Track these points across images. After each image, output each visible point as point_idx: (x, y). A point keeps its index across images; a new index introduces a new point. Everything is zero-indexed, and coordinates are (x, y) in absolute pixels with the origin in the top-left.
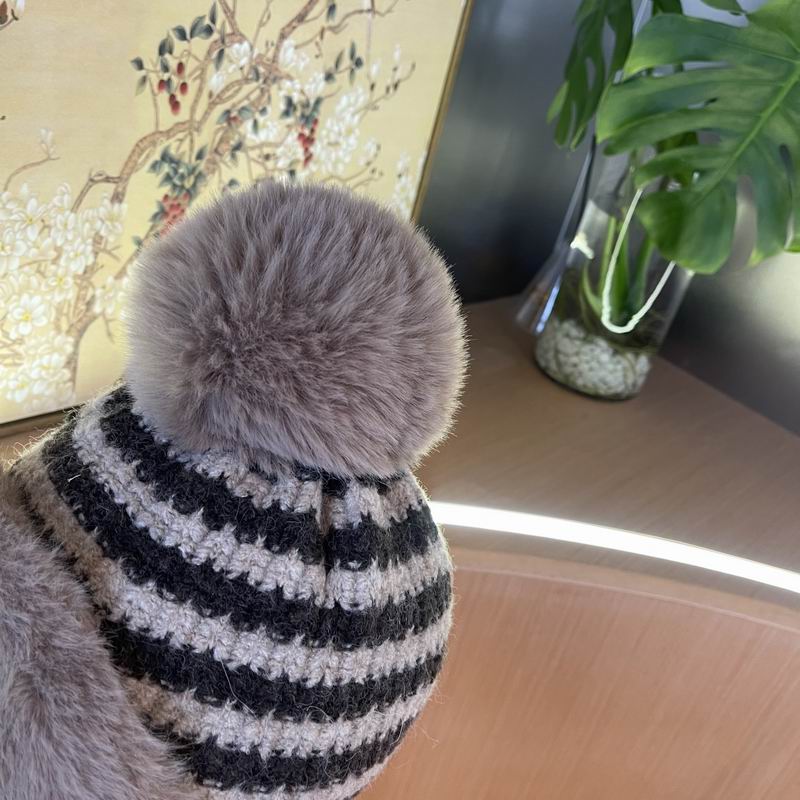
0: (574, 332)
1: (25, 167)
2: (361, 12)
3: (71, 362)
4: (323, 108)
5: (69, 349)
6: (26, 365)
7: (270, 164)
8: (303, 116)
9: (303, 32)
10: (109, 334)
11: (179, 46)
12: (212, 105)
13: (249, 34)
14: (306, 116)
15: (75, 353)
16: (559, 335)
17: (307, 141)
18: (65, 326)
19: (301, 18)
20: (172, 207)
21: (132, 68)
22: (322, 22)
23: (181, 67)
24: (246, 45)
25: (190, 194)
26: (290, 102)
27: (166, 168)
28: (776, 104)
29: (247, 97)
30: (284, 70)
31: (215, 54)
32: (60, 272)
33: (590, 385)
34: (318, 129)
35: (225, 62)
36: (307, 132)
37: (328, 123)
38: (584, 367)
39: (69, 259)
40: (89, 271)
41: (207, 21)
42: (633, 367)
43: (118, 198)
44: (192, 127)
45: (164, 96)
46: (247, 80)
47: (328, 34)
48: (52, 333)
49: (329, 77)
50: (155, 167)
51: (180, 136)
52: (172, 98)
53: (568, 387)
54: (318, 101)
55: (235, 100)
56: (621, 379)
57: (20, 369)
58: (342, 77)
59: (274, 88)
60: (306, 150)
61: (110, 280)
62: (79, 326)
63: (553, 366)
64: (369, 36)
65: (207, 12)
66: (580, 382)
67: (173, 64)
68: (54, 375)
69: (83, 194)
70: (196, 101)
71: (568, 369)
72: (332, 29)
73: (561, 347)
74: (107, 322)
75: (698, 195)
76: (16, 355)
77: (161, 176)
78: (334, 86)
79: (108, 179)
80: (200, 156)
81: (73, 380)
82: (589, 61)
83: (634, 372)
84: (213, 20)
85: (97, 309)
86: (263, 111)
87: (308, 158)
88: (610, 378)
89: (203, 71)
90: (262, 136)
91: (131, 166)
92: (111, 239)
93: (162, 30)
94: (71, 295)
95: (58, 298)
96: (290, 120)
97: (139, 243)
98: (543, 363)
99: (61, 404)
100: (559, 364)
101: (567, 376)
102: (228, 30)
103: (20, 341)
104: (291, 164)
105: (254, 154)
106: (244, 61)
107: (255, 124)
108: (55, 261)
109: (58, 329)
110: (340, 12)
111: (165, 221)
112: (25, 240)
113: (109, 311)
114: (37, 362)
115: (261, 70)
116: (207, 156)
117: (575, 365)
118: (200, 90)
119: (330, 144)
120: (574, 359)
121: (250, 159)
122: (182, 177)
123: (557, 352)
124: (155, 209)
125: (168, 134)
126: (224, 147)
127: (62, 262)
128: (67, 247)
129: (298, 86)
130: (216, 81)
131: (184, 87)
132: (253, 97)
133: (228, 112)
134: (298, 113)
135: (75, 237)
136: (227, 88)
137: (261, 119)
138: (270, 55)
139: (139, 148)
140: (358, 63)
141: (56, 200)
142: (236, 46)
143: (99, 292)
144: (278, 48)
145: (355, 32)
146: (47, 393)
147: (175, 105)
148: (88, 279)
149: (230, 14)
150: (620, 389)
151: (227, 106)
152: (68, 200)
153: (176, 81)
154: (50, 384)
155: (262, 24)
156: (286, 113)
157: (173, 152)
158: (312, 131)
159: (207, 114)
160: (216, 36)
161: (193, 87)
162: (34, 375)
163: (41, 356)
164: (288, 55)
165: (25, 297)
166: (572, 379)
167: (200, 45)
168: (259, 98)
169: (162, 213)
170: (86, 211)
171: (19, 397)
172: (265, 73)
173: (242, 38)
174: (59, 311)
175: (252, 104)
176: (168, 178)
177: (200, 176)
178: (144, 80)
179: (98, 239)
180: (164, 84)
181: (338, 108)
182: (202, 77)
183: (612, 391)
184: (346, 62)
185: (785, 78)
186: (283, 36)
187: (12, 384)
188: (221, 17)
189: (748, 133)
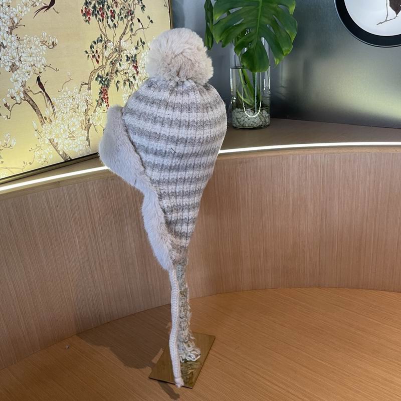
0: (239, 110)
1: (66, 82)
2: (140, 29)
3: (88, 139)
4: (137, 57)
5: (87, 135)
6: (76, 140)
7: (127, 75)
8: (132, 60)
9: (126, 37)
10: (96, 130)
11: (95, 46)
12: (107, 60)
13: (112, 40)
14: (133, 60)
15: (88, 136)
16: (236, 114)
17: (136, 67)
18: (84, 128)
19: (124, 33)
20: (103, 90)
21: (85, 53)
22: (130, 33)
23: (97, 51)
24: (111, 43)
25: (108, 86)
26: (127, 56)
27: (99, 79)
28: (260, 14)
29: (116, 57)
30: (124, 48)
31: (104, 47)
32: (79, 111)
33: (250, 125)
34: (138, 63)
35: (107, 48)
36: (135, 65)
37: (140, 62)
38: (246, 120)
39: (81, 108)
40: (87, 110)
41: (100, 38)
42: (262, 115)
43: (89, 89)
44: (104, 67)
45: (94, 59)
46: (114, 52)
47: (132, 36)
48: (81, 130)
49: (136, 48)
50: (96, 79)
51: (101, 70)
52: (96, 59)
53: (244, 129)
54: (135, 55)
55: (112, 58)
56: (260, 120)
57: (75, 141)
58: (140, 48)
59: (122, 53)
60: (136, 70)
61: (93, 112)
62: (87, 127)
63: (238, 124)
64: (144, 35)
65: (100, 36)
66: (247, 125)
67: (95, 51)
68: (84, 143)
69: (80, 88)
70: (103, 60)
71: (242, 123)
72: (133, 35)
73: (238, 117)
74: (94, 126)
75: (253, 49)
76: (74, 136)
77: (99, 81)
78: (139, 51)
79: (86, 84)
80: (107, 75)
81: (89, 145)
82: (208, 23)
83: (263, 117)
84: (102, 38)
85: (91, 122)
86: (121, 60)
87: (138, 73)
88: (256, 121)
89: (102, 51)
90: (123, 67)
91: (91, 80)
92: (90, 101)
93: (90, 43)
94: (84, 118)
95: (81, 119)
96: (129, 62)
97: (98, 101)
98: (235, 126)
99: (88, 153)
100: (239, 123)
101: (243, 125)
102: (106, 40)
103: (73, 132)
104: (133, 75)
105: (122, 73)
106: (112, 47)
107: (120, 63)
108: (77, 108)
109: (82, 128)
110: (134, 30)
111: (103, 95)
112: (69, 102)
113: (94, 123)
114: (79, 139)
115: (117, 49)
116: (109, 75)
117: (244, 120)
118: (103, 56)
119: (142, 68)
120: (242, 118)
121: (121, 74)
122: (104, 81)
123: (237, 119)
124: (100, 91)
125: (98, 69)
126: (113, 72)
127: (79, 108)
128: (80, 104)
129: (129, 52)
130: (106, 54)
131: (99, 56)
132: (117, 56)
133: (112, 62)
134: (131, 60)
135: (81, 101)
136: (110, 55)
137: (121, 63)
138: (119, 44)
139: (91, 75)
140: (144, 43)
141: (74, 91)
142: (109, 43)
143: (90, 117)
144: (120, 43)
145: (140, 35)
146: (83, 149)
147: (98, 62)
148: (86, 113)
149: (106, 36)
150: (261, 123)
151: (111, 60)
152: (77, 91)
153: (96, 55)
154: (83, 146)
155: (114, 37)
156: (127, 60)
157: (100, 74)
158: (136, 64)
159: (106, 63)
160: (103, 42)
161: (101, 56)
162: (79, 143)
163: (80, 137)
164: (123, 44)
165: (72, 119)
166: (244, 125)
167: (100, 45)
168: (119, 57)
169: (101, 93)
170: (82, 94)
171: (77, 150)
172: (119, 50)
173: (110, 41)
174: (82, 123)
175: (117, 58)
176: (101, 82)
177: (109, 81)
178: (89, 56)
179: (87, 101)
180: (94, 56)
181: (142, 57)
182: (102, 53)
183: (258, 125)
184: (140, 43)
185: (258, 6)
186: (121, 39)
187: (74, 146)
188: (103, 37)
189: (257, 25)
